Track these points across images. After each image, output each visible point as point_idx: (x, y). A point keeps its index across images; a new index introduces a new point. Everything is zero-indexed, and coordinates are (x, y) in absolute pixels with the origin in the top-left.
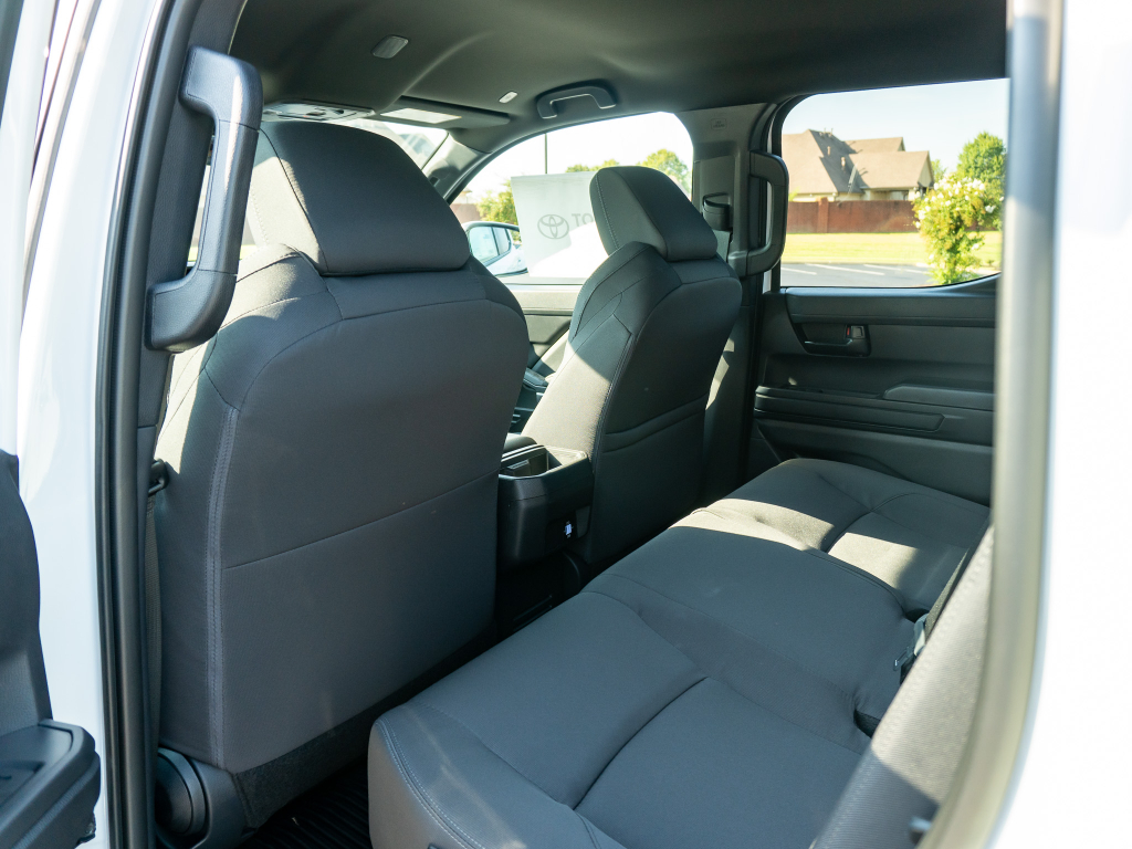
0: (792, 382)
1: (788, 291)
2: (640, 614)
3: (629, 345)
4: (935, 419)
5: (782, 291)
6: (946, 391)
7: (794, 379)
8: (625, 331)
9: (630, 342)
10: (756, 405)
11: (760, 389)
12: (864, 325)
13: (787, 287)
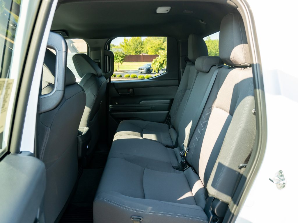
0: (117, 103)
1: (113, 82)
2: (125, 159)
3: (94, 99)
4: (151, 107)
5: (112, 82)
6: (146, 101)
7: (117, 102)
8: (93, 95)
9: (95, 98)
10: (110, 109)
11: (110, 106)
12: (133, 88)
13: (112, 81)
